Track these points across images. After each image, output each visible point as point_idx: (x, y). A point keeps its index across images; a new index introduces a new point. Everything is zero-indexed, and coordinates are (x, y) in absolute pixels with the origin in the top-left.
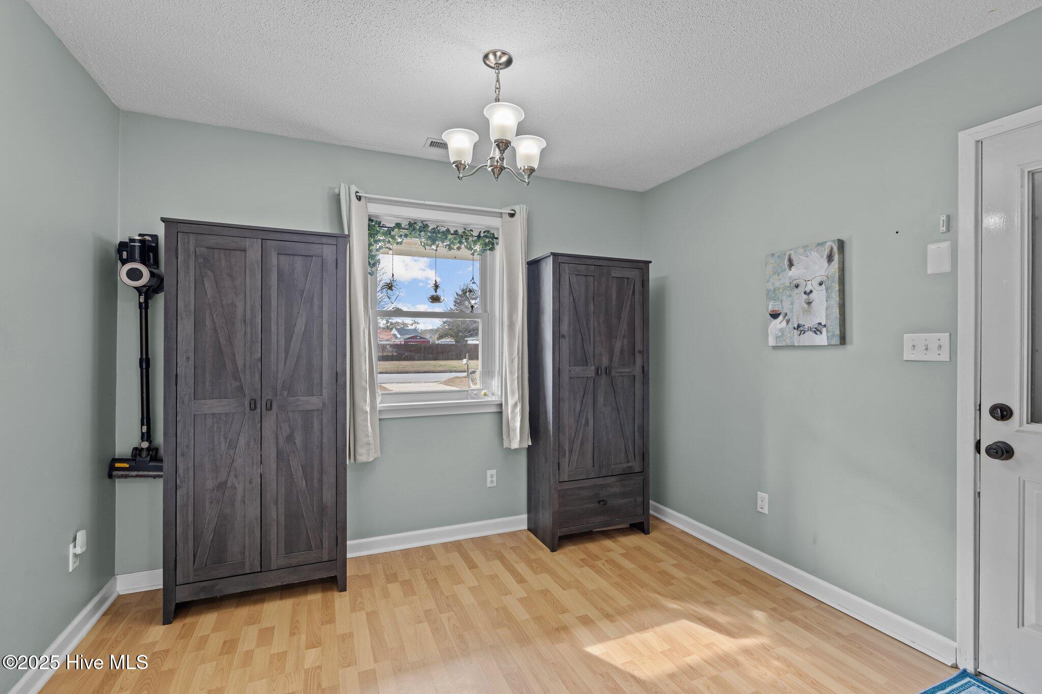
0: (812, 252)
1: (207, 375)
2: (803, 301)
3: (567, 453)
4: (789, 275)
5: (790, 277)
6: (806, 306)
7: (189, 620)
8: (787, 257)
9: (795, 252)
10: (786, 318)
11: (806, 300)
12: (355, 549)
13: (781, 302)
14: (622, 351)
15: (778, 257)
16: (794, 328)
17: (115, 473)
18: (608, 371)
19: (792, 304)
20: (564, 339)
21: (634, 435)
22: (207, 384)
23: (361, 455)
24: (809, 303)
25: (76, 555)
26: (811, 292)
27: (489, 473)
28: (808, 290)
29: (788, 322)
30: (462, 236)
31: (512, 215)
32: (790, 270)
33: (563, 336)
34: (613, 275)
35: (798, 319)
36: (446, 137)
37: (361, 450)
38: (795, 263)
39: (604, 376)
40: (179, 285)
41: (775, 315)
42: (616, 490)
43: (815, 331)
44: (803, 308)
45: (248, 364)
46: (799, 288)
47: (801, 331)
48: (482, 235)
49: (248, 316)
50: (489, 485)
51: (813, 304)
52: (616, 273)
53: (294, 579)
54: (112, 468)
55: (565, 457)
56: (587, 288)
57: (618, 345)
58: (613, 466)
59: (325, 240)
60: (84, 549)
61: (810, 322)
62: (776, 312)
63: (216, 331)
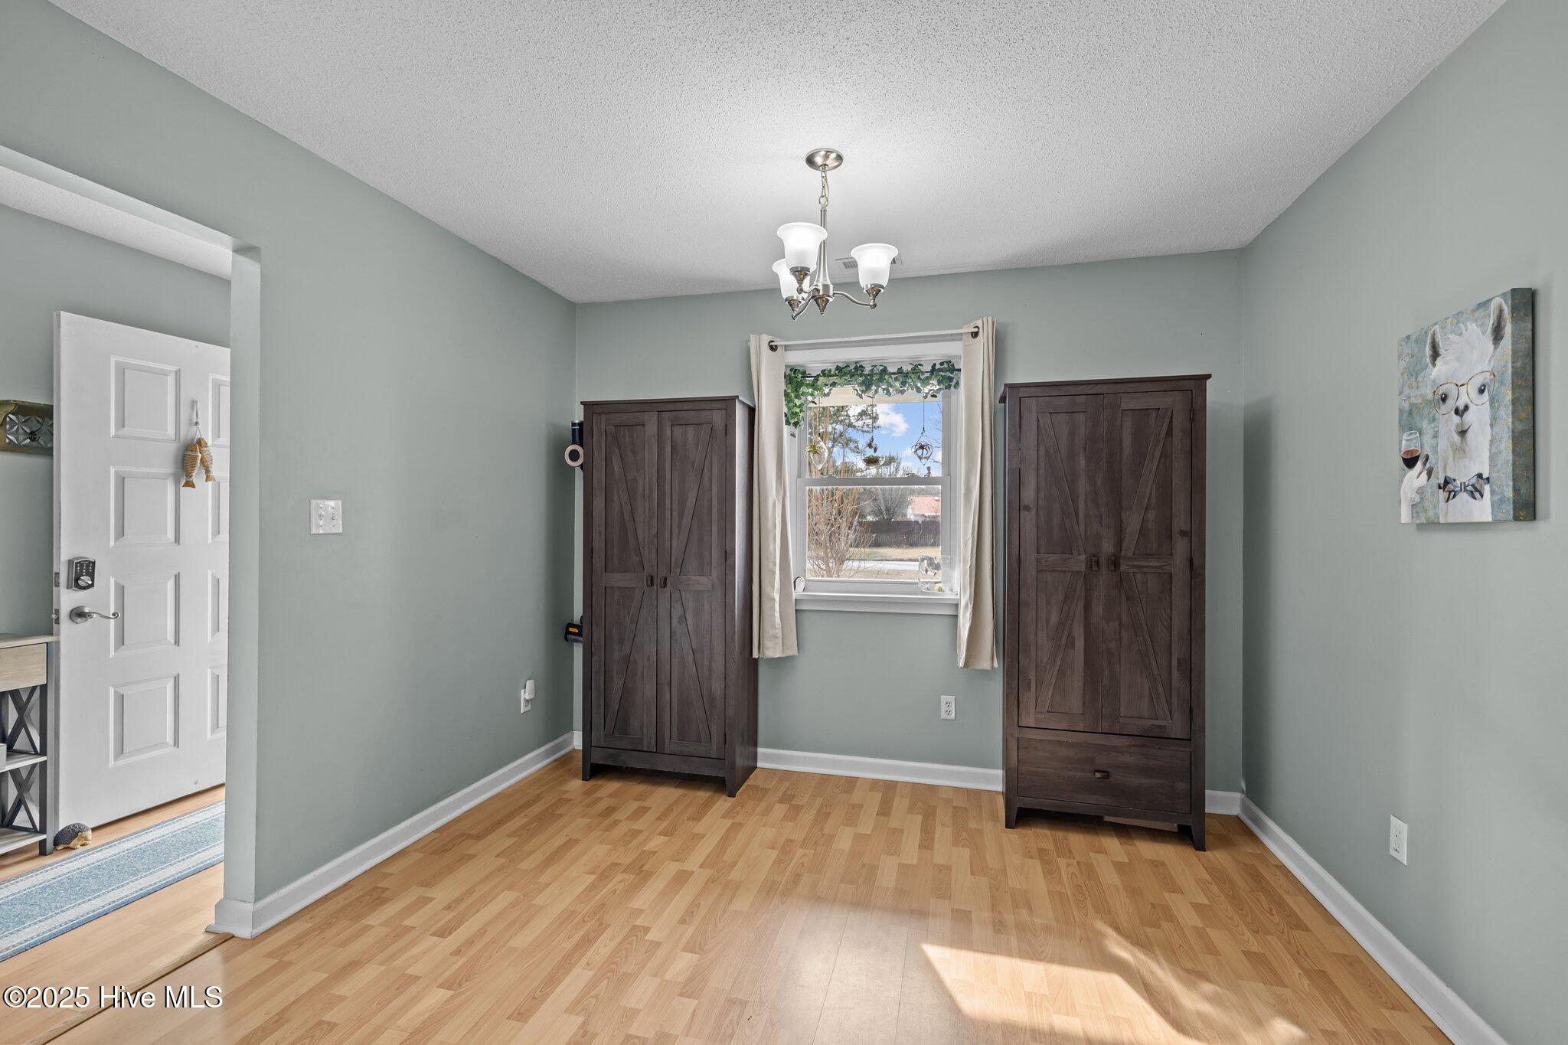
0: (1468, 323)
1: (615, 548)
2: (1453, 428)
3: (1033, 685)
4: (1432, 377)
5: (1433, 381)
6: (1457, 438)
7: (600, 782)
8: (1429, 340)
9: (1443, 328)
10: (1428, 465)
11: (1457, 426)
12: (767, 758)
13: (1420, 433)
14: (1143, 531)
15: (1416, 341)
16: (1440, 488)
17: (569, 636)
18: (1115, 562)
19: (1436, 436)
20: (1029, 511)
21: (1171, 674)
22: (615, 557)
23: (768, 649)
24: (1463, 433)
25: (527, 701)
26: (1466, 408)
27: (944, 699)
28: (1461, 405)
29: (1430, 473)
30: (909, 375)
31: (975, 335)
32: (1434, 365)
33: (1027, 508)
34: (1124, 406)
35: (1445, 468)
36: (855, 253)
37: (768, 643)
38: (1442, 351)
39: (1104, 570)
40: (594, 464)
41: (1410, 462)
42: (1128, 759)
43: (1472, 492)
44: (1453, 444)
45: (646, 540)
46: (1447, 401)
47: (1450, 492)
48: (938, 366)
49: (647, 492)
50: (943, 715)
51: (1470, 435)
52: (1128, 403)
53: (685, 769)
54: (568, 633)
55: (1029, 689)
56: (1072, 434)
57: (1133, 522)
58: (1121, 720)
59: (715, 405)
60: (532, 696)
61: (1464, 474)
62: (1412, 454)
63: (621, 506)
